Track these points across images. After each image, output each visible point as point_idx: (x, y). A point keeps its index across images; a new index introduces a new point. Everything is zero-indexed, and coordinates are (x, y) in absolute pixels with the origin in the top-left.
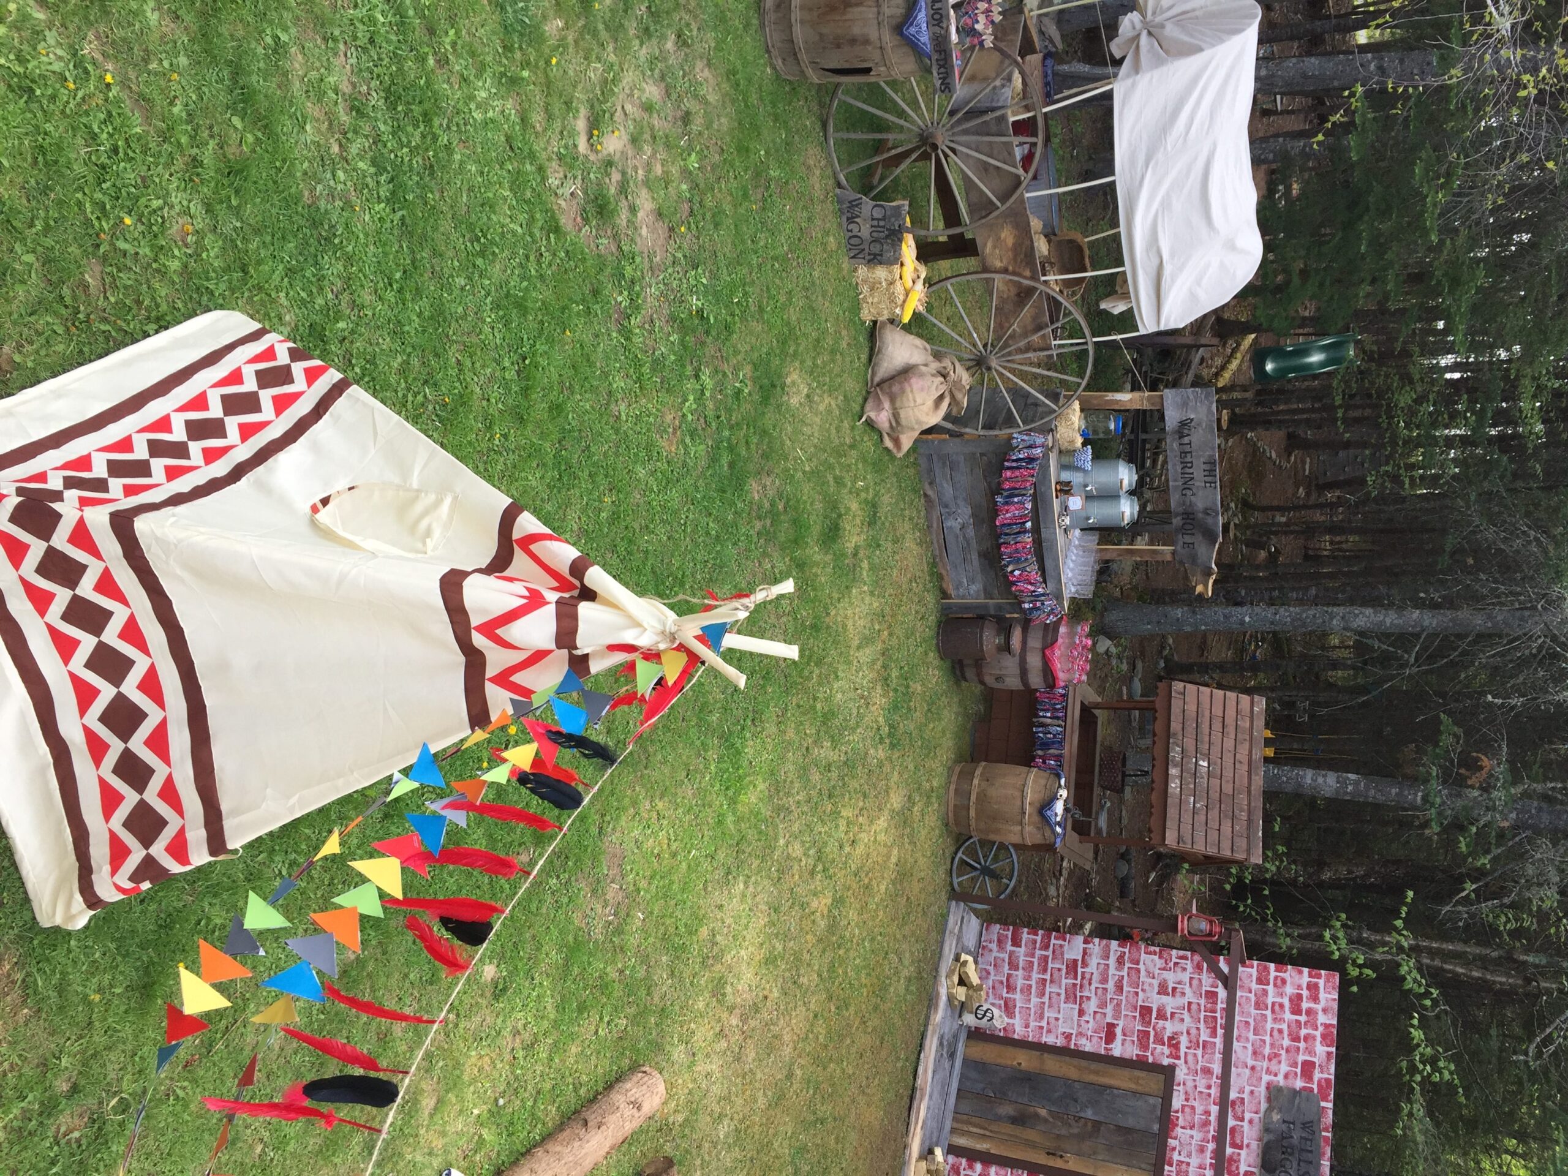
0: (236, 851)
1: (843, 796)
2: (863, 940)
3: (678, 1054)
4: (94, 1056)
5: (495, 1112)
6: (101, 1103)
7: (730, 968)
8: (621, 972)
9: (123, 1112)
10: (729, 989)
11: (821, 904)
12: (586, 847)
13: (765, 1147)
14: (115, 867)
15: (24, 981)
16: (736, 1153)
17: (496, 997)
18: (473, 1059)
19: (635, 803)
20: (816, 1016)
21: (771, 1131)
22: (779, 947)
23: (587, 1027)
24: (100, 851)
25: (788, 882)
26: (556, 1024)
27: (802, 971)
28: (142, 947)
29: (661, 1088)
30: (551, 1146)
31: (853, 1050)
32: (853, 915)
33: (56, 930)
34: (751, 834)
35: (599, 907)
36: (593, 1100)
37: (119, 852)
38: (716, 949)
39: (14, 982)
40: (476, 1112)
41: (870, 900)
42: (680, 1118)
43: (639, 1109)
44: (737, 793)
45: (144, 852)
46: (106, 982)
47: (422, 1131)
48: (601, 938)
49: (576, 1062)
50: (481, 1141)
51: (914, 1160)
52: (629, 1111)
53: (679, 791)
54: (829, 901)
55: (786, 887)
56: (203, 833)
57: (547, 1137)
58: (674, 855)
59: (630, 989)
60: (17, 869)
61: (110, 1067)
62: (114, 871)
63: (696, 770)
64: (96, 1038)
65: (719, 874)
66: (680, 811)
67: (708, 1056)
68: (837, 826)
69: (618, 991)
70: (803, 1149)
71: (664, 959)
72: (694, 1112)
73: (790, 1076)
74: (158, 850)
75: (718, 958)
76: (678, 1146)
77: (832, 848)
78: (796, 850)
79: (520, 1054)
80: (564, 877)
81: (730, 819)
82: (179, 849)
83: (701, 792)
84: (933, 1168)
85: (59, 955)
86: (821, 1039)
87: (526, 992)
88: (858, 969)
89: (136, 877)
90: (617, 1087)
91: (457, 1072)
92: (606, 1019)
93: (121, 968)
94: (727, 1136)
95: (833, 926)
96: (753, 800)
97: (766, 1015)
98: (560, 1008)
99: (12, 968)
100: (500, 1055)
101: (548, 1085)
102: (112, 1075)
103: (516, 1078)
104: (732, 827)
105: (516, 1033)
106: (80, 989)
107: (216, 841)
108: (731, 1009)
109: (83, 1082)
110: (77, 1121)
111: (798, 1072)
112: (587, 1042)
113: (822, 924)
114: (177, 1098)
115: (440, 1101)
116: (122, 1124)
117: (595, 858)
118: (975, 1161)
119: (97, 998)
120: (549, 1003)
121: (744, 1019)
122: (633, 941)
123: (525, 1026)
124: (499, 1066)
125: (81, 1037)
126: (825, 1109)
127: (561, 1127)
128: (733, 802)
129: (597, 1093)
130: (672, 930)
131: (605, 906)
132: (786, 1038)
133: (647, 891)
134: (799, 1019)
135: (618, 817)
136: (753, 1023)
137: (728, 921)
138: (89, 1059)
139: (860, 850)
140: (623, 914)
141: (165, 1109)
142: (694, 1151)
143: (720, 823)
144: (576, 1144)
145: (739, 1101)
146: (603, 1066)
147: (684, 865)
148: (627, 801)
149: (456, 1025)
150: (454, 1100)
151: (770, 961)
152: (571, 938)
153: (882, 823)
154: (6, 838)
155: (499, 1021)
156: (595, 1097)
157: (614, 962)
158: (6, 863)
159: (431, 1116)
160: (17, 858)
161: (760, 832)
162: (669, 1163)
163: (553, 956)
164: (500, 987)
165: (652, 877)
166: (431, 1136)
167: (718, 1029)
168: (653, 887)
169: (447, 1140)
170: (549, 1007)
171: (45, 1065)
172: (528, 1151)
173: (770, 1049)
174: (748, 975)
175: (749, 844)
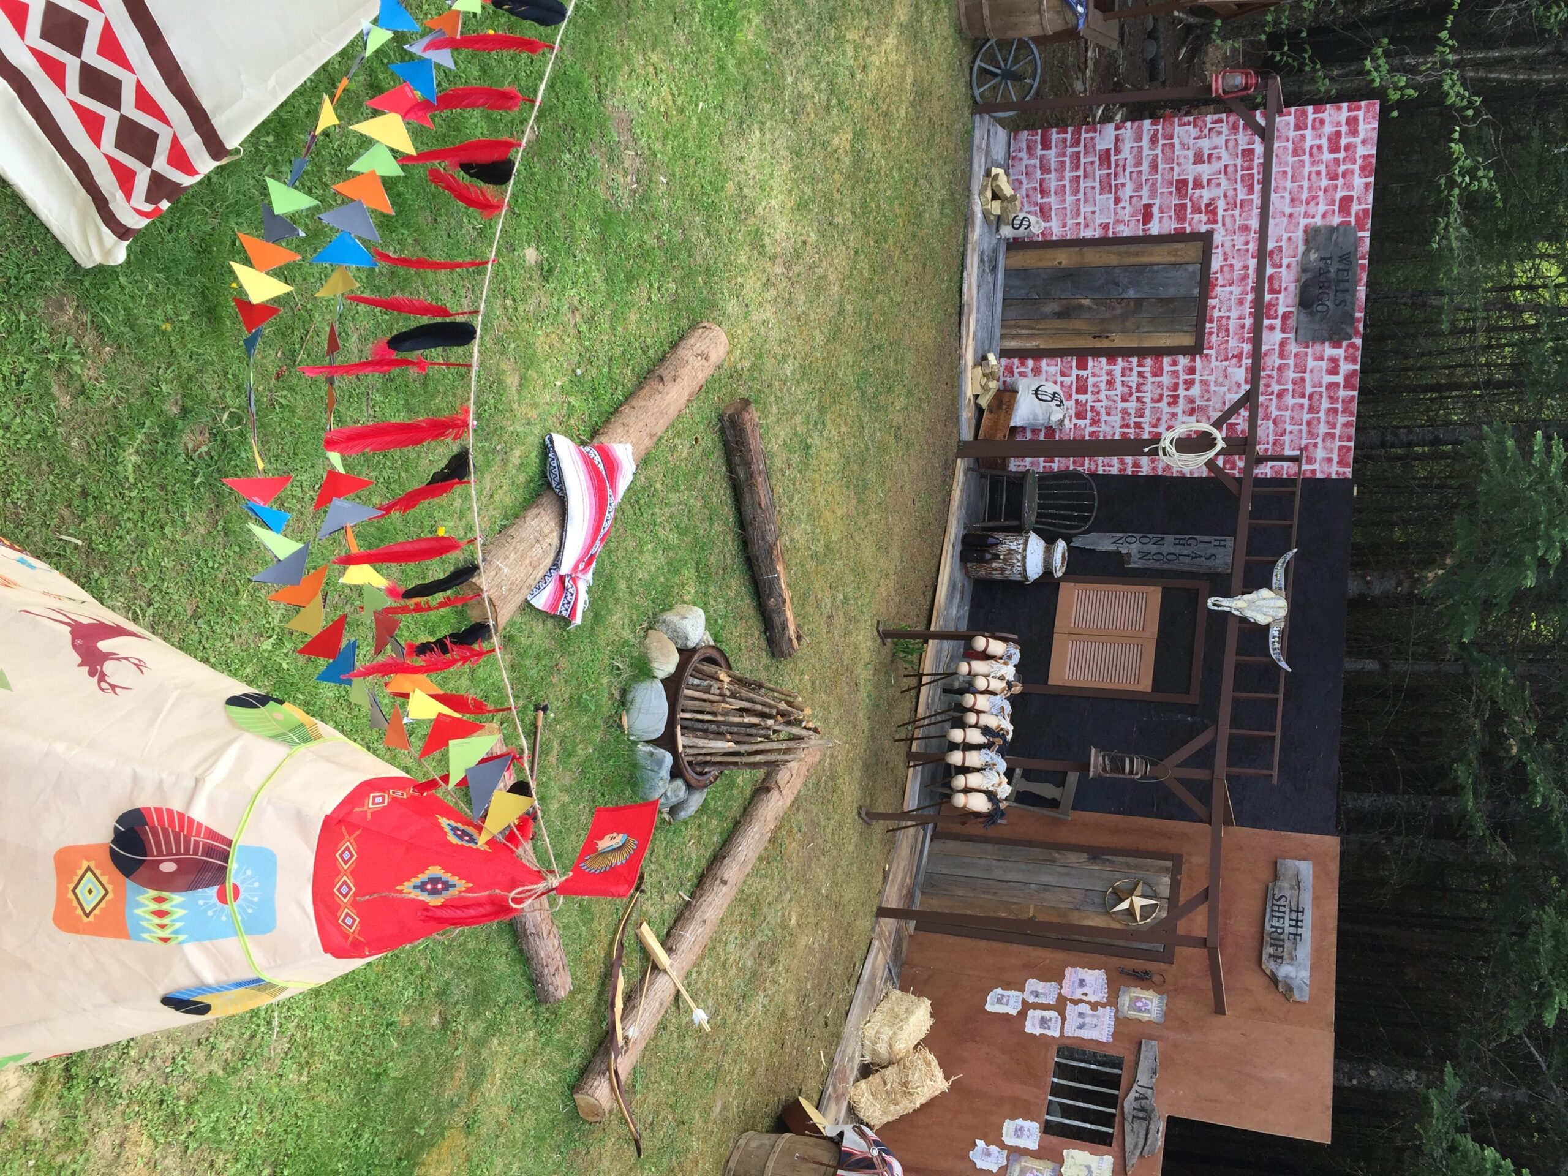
0: (237, 151)
1: (844, 16)
2: (891, 170)
3: (732, 307)
4: (190, 378)
5: (576, 381)
6: (214, 419)
7: (764, 220)
8: (659, 238)
9: (238, 423)
10: (767, 240)
11: (842, 140)
12: (590, 114)
13: (830, 377)
14: (127, 191)
15: (92, 322)
16: (805, 386)
17: (546, 279)
18: (541, 338)
19: (627, 60)
20: (856, 252)
21: (833, 363)
22: (808, 191)
23: (640, 293)
24: (106, 180)
25: (805, 121)
26: (609, 296)
27: (836, 211)
28: (190, 272)
29: (723, 338)
30: (634, 403)
31: (898, 279)
32: (876, 146)
33: (100, 269)
34: (757, 76)
35: (619, 177)
36: (663, 359)
37: (125, 178)
38: (746, 203)
39: (84, 324)
40: (558, 383)
41: (892, 128)
42: (747, 364)
43: (707, 359)
44: (733, 30)
45: (149, 170)
46: (170, 312)
47: (515, 406)
48: (630, 208)
49: (638, 328)
50: (571, 408)
51: (969, 368)
52: (698, 363)
53: (670, 38)
54: (850, 136)
55: (803, 128)
56: (196, 138)
57: (629, 396)
58: (681, 111)
59: (671, 253)
60: (34, 215)
61: (209, 388)
62: (128, 196)
63: (683, 12)
64: (184, 364)
65: (732, 125)
66: (676, 61)
67: (760, 305)
68: (844, 53)
69: (660, 257)
70: (866, 374)
71: (697, 219)
72: (759, 357)
73: (841, 312)
74: (160, 163)
75: (750, 211)
76: (751, 388)
77: (843, 79)
78: (807, 87)
79: (584, 328)
80: (576, 150)
81: (731, 63)
82: (179, 158)
83: (694, 37)
84: (988, 371)
85: (114, 291)
86: (866, 273)
87: (573, 269)
88: (890, 200)
89: (152, 196)
90: (682, 344)
91: (530, 351)
92: (656, 285)
93: (178, 297)
94: (793, 373)
95: (858, 161)
96: (750, 37)
97: (808, 260)
98: (609, 280)
99: (76, 311)
100: (565, 331)
101: (617, 352)
102: (214, 395)
103: (587, 350)
104: (734, 71)
105: (574, 309)
106: (149, 321)
107: (214, 145)
108: (773, 259)
109: (190, 404)
110: (200, 438)
111: (849, 307)
112: (643, 310)
113: (847, 160)
114: (282, 406)
115: (522, 378)
116: (242, 434)
117: (602, 126)
118: (1027, 358)
119: (168, 327)
120: (596, 276)
121: (787, 266)
122: (663, 205)
123: (580, 301)
124: (568, 341)
125: (169, 365)
126: (879, 337)
127: (640, 386)
128: (730, 42)
129: (665, 353)
130: (697, 189)
131: (625, 175)
132: (832, 278)
133: (662, 154)
134: (840, 258)
135: (614, 79)
136: (797, 269)
137: (753, 172)
138: (186, 382)
139: (873, 74)
140: (645, 181)
141: (275, 418)
142: (766, 390)
143: (722, 68)
144: (658, 397)
145: (799, 342)
146: (666, 329)
147: (694, 121)
148: (618, 59)
149: (516, 310)
150: (535, 375)
151: (802, 206)
152: (600, 212)
153: (891, 40)
154: (10, 186)
155: (555, 300)
156: (664, 357)
157: (648, 230)
158: (21, 212)
159: (519, 392)
160: (30, 204)
161: (765, 73)
162: (746, 402)
163: (588, 232)
164: (546, 268)
165: (665, 137)
166: (525, 409)
167: (764, 280)
168: (669, 147)
169: (540, 410)
170: (598, 281)
171: (148, 393)
172: (616, 410)
173: (818, 290)
174: (783, 223)
175: (757, 88)
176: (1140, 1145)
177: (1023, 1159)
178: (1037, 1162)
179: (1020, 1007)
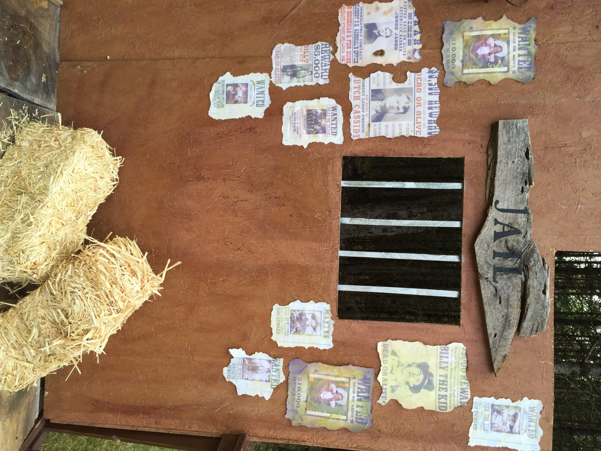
176: (515, 320)
177: (312, 367)
178: (336, 370)
179: (268, 102)
